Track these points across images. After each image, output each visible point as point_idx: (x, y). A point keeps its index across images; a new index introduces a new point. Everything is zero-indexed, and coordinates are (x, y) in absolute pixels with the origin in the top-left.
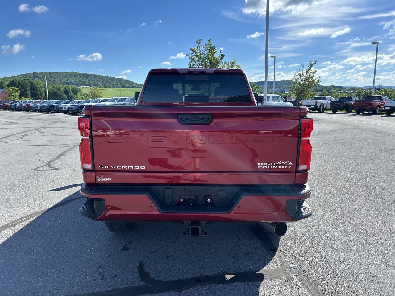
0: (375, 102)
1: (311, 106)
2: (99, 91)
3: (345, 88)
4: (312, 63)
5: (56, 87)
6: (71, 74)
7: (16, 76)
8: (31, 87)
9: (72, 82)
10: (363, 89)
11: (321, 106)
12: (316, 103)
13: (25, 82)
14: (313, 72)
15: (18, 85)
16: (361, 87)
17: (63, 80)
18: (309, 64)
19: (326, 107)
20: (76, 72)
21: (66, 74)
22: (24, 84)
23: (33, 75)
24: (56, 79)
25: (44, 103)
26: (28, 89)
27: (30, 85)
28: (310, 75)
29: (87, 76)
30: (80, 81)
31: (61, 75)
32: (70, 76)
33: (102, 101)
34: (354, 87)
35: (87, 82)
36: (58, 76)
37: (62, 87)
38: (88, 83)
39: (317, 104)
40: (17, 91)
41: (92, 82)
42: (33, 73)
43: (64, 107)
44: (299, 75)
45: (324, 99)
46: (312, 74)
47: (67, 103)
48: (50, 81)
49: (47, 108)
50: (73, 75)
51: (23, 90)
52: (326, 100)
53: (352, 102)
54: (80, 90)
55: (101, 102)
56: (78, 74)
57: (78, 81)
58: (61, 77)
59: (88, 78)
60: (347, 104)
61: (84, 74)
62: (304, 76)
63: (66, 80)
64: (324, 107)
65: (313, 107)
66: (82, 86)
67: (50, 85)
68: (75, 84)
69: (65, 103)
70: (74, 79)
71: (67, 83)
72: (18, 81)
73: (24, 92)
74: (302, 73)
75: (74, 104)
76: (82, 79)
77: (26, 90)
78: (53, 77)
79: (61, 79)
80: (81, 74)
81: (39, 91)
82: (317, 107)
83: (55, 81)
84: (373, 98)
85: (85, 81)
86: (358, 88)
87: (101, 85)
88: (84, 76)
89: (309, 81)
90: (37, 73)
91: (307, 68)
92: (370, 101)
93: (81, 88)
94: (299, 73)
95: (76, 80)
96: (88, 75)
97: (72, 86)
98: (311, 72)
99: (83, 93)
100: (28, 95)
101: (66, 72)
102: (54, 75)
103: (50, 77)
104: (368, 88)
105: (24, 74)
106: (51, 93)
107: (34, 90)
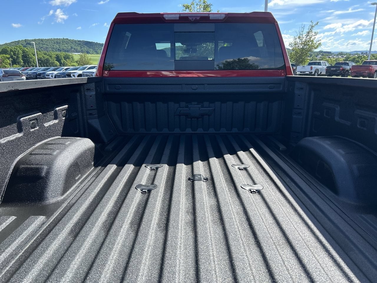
0: (373, 67)
1: (305, 72)
2: (89, 58)
3: (333, 54)
4: (314, 25)
5: (48, 54)
6: (62, 41)
7: (9, 43)
8: (23, 54)
9: (64, 49)
10: (350, 54)
11: (315, 72)
12: (311, 68)
13: (17, 50)
14: (314, 34)
15: (10, 53)
16: (348, 52)
17: (55, 47)
18: (310, 26)
19: (321, 73)
20: (67, 39)
21: (57, 42)
22: (16, 52)
23: (25, 42)
24: (48, 46)
25: (31, 70)
26: (20, 56)
27: (22, 52)
28: (310, 38)
29: (79, 43)
30: (72, 48)
31: (52, 42)
32: (61, 42)
33: (90, 68)
34: (341, 52)
35: (79, 48)
36: (49, 42)
37: (54, 54)
38: (80, 50)
39: (312, 70)
40: (8, 58)
41: (84, 49)
42: (25, 40)
43: (50, 75)
44: (299, 38)
45: (319, 64)
46: (313, 37)
47: (54, 70)
48: (42, 48)
49: (34, 76)
50: (65, 42)
51: (16, 58)
52: (321, 65)
53: (348, 68)
54: (72, 58)
55: (88, 69)
56: (70, 40)
57: (70, 47)
58: (53, 44)
59: (80, 45)
60: (343, 70)
61: (76, 41)
62: (304, 39)
63: (58, 47)
64: (319, 73)
65: (308, 73)
66: (74, 53)
67: (42, 52)
68: (67, 50)
69: (52, 71)
70: (66, 45)
71: (59, 50)
72: (10, 49)
73: (17, 59)
74: (301, 36)
75: (61, 72)
76: (73, 46)
77: (18, 57)
78: (44, 44)
79: (53, 46)
80: (73, 40)
81: (31, 59)
82: (312, 73)
83: (47, 48)
84: (370, 62)
85: (77, 48)
86: (345, 53)
87: (93, 52)
88: (76, 43)
89: (309, 45)
90: (29, 40)
91: (308, 31)
92: (368, 66)
93: (73, 55)
94: (299, 36)
95: (68, 47)
96: (79, 41)
97: (64, 53)
98: (312, 34)
99: (76, 60)
100: (21, 62)
101: (57, 39)
102: (45, 42)
103: (42, 44)
104: (355, 53)
105: (16, 42)
106: (43, 60)
107: (26, 57)
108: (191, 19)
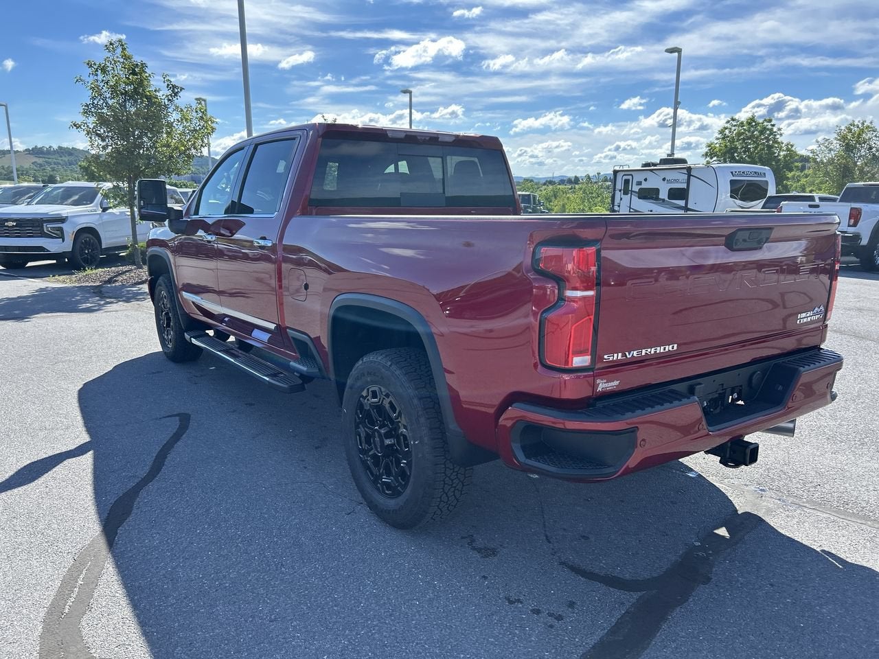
108: (419, 138)
